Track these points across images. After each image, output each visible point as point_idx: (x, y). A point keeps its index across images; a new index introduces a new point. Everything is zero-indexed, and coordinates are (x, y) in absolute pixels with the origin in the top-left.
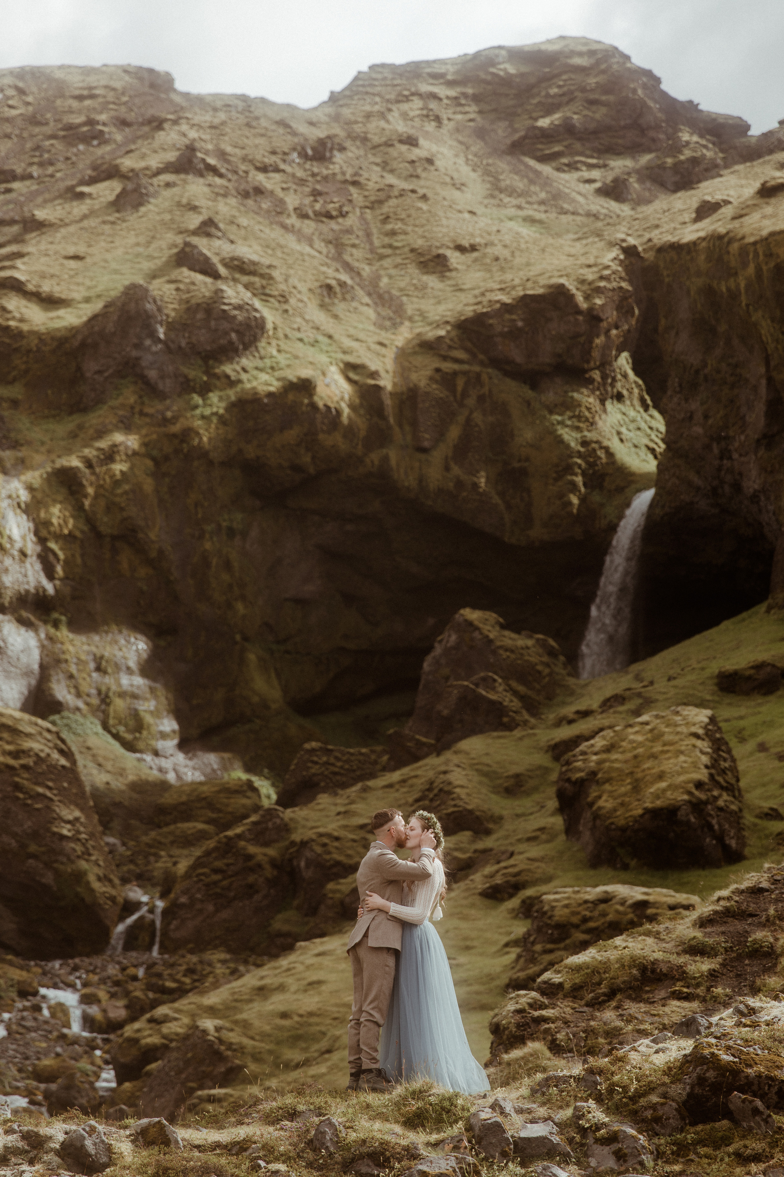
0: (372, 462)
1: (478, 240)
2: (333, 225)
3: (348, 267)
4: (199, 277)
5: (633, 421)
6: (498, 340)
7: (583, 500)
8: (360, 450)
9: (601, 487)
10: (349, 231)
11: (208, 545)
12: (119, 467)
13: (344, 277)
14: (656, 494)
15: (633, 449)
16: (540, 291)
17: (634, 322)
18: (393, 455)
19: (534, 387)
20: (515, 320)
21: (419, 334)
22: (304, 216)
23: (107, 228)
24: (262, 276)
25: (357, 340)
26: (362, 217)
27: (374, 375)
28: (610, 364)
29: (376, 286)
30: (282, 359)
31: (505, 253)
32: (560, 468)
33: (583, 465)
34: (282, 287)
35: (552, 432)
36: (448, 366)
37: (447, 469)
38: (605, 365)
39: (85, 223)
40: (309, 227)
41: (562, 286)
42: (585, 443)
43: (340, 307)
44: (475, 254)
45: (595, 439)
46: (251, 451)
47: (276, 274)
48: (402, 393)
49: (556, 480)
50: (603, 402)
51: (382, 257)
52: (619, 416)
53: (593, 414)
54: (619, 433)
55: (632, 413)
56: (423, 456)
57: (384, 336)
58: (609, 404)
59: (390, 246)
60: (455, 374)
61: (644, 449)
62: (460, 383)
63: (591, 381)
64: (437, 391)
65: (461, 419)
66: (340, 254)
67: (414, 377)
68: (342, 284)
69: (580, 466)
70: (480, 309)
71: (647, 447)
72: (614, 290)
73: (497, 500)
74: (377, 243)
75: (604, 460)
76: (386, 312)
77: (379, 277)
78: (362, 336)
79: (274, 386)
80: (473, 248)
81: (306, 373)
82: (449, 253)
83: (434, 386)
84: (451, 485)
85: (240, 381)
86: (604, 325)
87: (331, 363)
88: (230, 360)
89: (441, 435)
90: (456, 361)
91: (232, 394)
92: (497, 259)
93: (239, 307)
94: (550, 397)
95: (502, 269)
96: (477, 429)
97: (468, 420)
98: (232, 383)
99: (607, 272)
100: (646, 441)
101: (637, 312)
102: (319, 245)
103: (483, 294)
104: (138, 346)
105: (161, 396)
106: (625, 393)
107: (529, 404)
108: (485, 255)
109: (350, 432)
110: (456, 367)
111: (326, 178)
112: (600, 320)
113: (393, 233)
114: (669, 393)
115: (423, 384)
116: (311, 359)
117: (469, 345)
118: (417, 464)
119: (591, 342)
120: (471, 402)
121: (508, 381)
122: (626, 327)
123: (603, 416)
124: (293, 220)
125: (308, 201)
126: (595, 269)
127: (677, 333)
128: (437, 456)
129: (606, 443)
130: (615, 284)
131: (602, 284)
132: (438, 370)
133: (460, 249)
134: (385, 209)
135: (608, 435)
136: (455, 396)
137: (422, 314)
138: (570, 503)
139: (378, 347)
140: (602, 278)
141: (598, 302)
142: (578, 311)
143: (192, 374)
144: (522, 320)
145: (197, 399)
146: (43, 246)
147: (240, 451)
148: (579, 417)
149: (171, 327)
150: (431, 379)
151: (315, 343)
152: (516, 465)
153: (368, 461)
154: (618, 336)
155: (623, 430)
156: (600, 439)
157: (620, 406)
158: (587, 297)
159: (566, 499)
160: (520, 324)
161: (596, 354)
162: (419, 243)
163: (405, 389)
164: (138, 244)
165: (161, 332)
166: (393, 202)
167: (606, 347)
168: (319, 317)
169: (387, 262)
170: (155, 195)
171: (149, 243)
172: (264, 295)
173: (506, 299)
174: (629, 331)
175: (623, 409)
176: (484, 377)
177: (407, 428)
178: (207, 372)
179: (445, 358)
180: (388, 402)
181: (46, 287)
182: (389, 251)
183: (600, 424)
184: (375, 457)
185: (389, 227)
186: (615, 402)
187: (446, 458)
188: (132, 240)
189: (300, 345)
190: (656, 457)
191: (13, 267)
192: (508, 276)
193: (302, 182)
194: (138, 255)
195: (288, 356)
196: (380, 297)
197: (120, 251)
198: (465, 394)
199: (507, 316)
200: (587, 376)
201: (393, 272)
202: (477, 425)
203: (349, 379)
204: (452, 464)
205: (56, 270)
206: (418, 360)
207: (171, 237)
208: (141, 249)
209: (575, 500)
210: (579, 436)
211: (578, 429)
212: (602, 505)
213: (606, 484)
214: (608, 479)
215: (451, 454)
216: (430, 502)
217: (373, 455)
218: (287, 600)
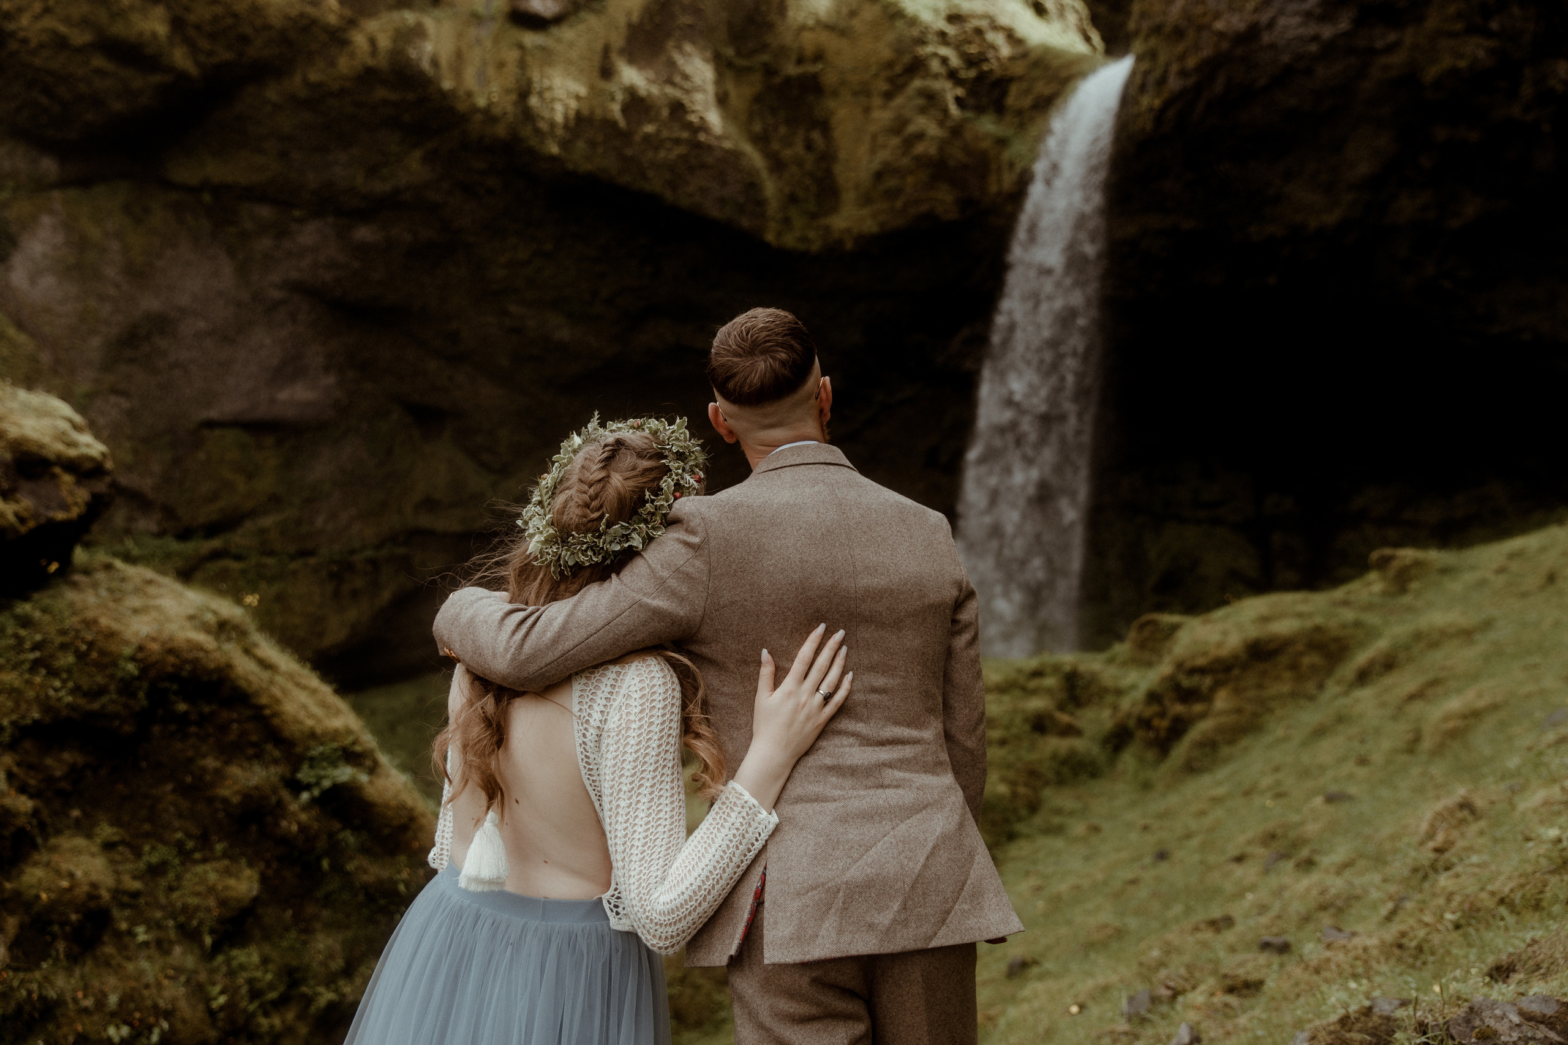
0: (372, 42)
7: (952, 129)
14: (1139, 60)
32: (898, 69)
33: (955, 61)
37: (607, 72)
45: (979, 14)
49: (888, 96)
56: (530, 39)
69: (944, 61)
75: (1005, 51)
84: (616, 109)
152: (791, 69)
153: (359, 39)
156: (992, 13)
184: (378, 31)
187: (606, 51)
204: (620, 63)
212: (1002, 142)
213: (1011, 100)
214: (1014, 89)
215: (618, 40)
216: (555, 149)
217: (372, 25)
218: (210, 424)
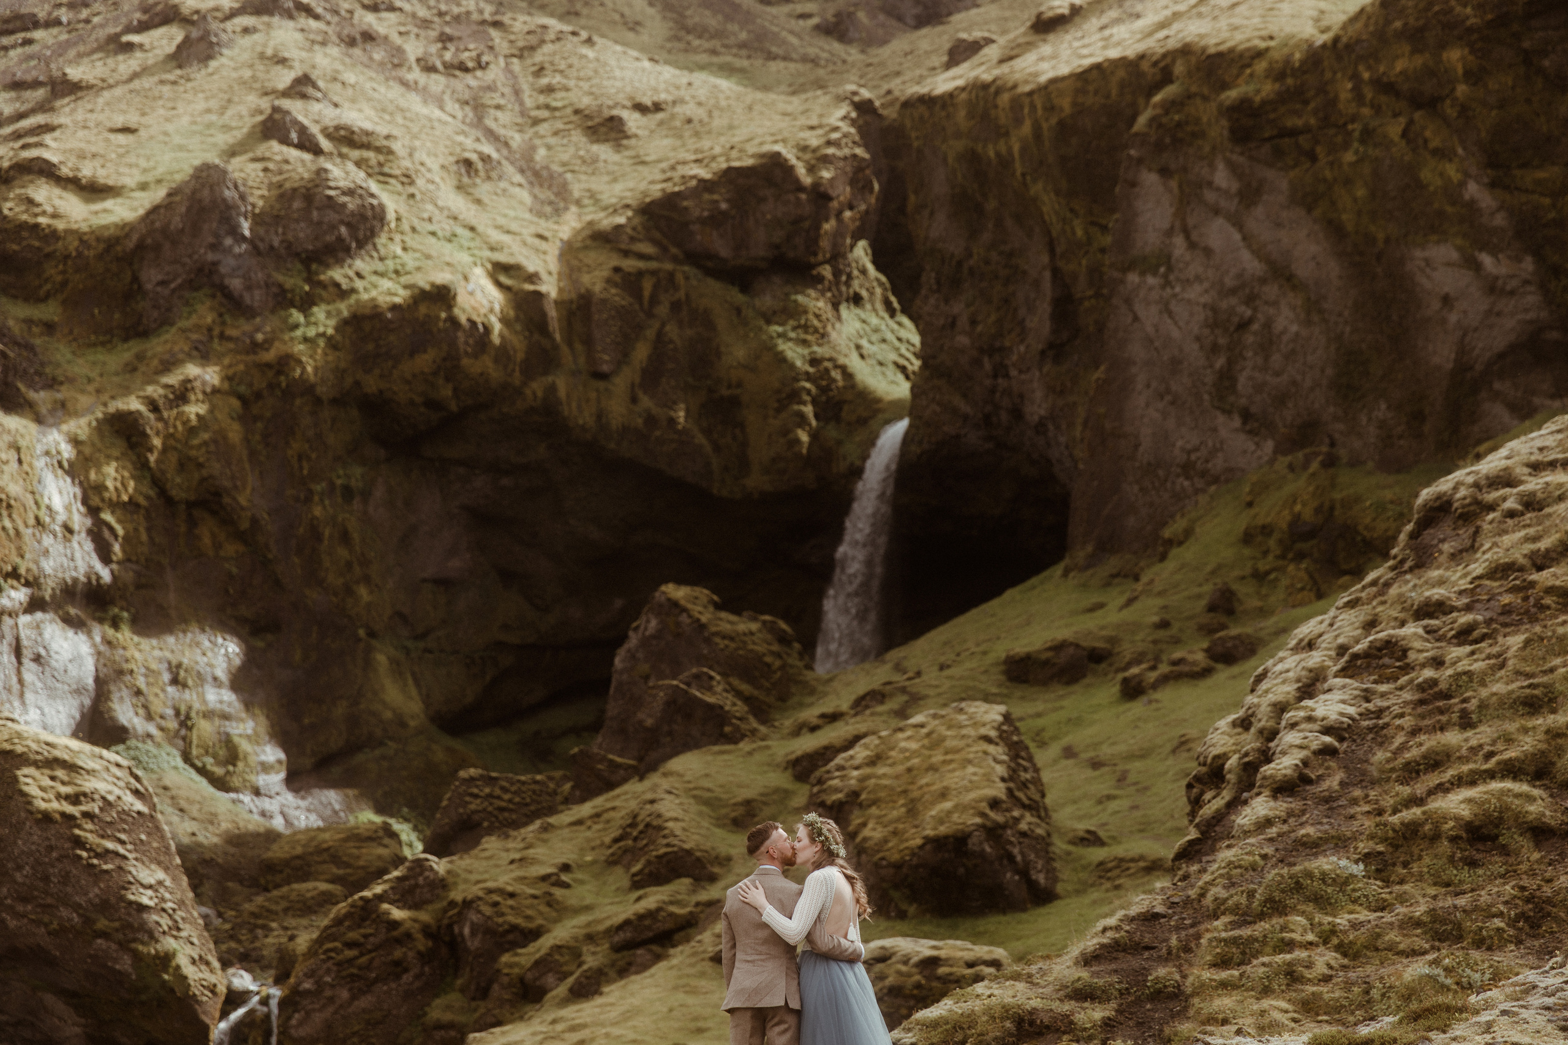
0: (534, 393)
1: (663, 96)
2: (470, 80)
3: (492, 135)
4: (294, 153)
5: (876, 330)
6: (695, 228)
7: (814, 436)
8: (517, 379)
9: (837, 419)
10: (491, 88)
11: (317, 511)
12: (192, 411)
13: (488, 149)
14: (911, 426)
15: (878, 368)
16: (749, 162)
17: (873, 200)
18: (562, 383)
19: (745, 289)
20: (717, 202)
21: (590, 223)
22: (430, 69)
23: (166, 89)
24: (378, 150)
25: (508, 232)
26: (508, 69)
27: (533, 278)
28: (844, 256)
29: (530, 159)
30: (409, 260)
31: (699, 113)
32: (783, 396)
33: (814, 390)
34: (406, 163)
35: (770, 348)
36: (630, 264)
37: (634, 400)
38: (837, 257)
39: (136, 84)
40: (437, 83)
41: (778, 154)
42: (814, 361)
43: (484, 189)
44: (660, 116)
45: (827, 356)
46: (371, 384)
47: (396, 146)
48: (571, 302)
49: (778, 411)
50: (836, 306)
51: (536, 122)
52: (858, 325)
53: (825, 322)
54: (858, 347)
55: (874, 321)
56: (601, 385)
57: (544, 226)
58: (843, 310)
59: (547, 107)
60: (640, 274)
61: (891, 367)
62: (647, 286)
63: (820, 279)
64: (617, 297)
65: (650, 333)
66: (480, 119)
67: (586, 279)
68: (486, 159)
69: (809, 392)
70: (670, 188)
71: (896, 364)
72: (845, 158)
73: (700, 439)
74: (529, 103)
75: (841, 384)
76: (546, 194)
77: (533, 149)
78: (514, 226)
79: (401, 296)
80: (657, 107)
81: (442, 277)
82: (625, 114)
83: (613, 291)
84: (640, 421)
85: (353, 291)
86: (835, 204)
87: (475, 264)
88: (340, 262)
89: (624, 357)
90: (641, 256)
91: (344, 308)
92: (689, 121)
93: (350, 192)
94: (766, 301)
95: (697, 134)
96: (671, 346)
97: (660, 335)
98: (343, 294)
99: (835, 136)
100: (893, 356)
101: (876, 186)
102: (452, 106)
103: (673, 168)
104: (214, 247)
105: (249, 313)
106: (864, 293)
107: (738, 311)
108: (673, 117)
109: (503, 354)
110: (641, 264)
111: (457, 19)
112: (829, 198)
113: (550, 90)
114: (924, 292)
115: (597, 288)
116: (448, 259)
117: (657, 235)
118: (593, 395)
119: (817, 227)
120: (663, 310)
121: (711, 282)
122: (863, 207)
123: (838, 325)
124: (416, 75)
125: (434, 48)
126: (820, 132)
127: (932, 213)
128: (621, 383)
129: (842, 360)
130: (847, 151)
131: (831, 151)
132: (617, 270)
133: (640, 108)
134: (539, 57)
135: (845, 350)
136: (641, 304)
137: (593, 195)
138: (798, 441)
139: (537, 241)
140: (829, 143)
141: (826, 174)
142: (800, 188)
143: (289, 282)
144: (728, 201)
145: (297, 316)
146: (80, 116)
147: (357, 383)
148: (806, 328)
149: (258, 220)
150: (608, 281)
151: (452, 238)
152: (725, 392)
153: (528, 392)
154: (853, 219)
155: (864, 342)
156: (834, 355)
157: (858, 311)
158: (811, 169)
159: (791, 436)
160: (724, 206)
161: (825, 243)
162: (585, 102)
163: (573, 296)
164: (208, 111)
165: (246, 228)
166: (548, 48)
167: (838, 234)
168: (457, 203)
169: (543, 129)
170: (230, 44)
171: (222, 110)
172: (383, 176)
173: (704, 174)
174: (867, 212)
175: (863, 315)
176: (680, 278)
177: (579, 347)
178: (309, 280)
179: (626, 253)
180: (552, 313)
181: (87, 171)
182: (545, 114)
183: (834, 335)
184: (537, 387)
185: (544, 81)
186: (852, 306)
187: (633, 385)
188: (201, 105)
189: (432, 240)
190: (907, 378)
191: (39, 143)
192: (706, 144)
193: (425, 24)
194: (209, 126)
195: (417, 255)
196: (537, 174)
197: (185, 120)
198: (654, 300)
199: (707, 196)
200: (814, 272)
201: (552, 141)
202: (671, 341)
203: (499, 285)
204: (640, 394)
205: (97, 146)
206: (592, 257)
207: (253, 100)
208: (213, 117)
209: (804, 437)
210: (806, 352)
211: (805, 343)
212: (839, 443)
213: (843, 414)
214: (846, 408)
215: (637, 380)
216: (612, 446)
217: (535, 385)
218: (424, 580)
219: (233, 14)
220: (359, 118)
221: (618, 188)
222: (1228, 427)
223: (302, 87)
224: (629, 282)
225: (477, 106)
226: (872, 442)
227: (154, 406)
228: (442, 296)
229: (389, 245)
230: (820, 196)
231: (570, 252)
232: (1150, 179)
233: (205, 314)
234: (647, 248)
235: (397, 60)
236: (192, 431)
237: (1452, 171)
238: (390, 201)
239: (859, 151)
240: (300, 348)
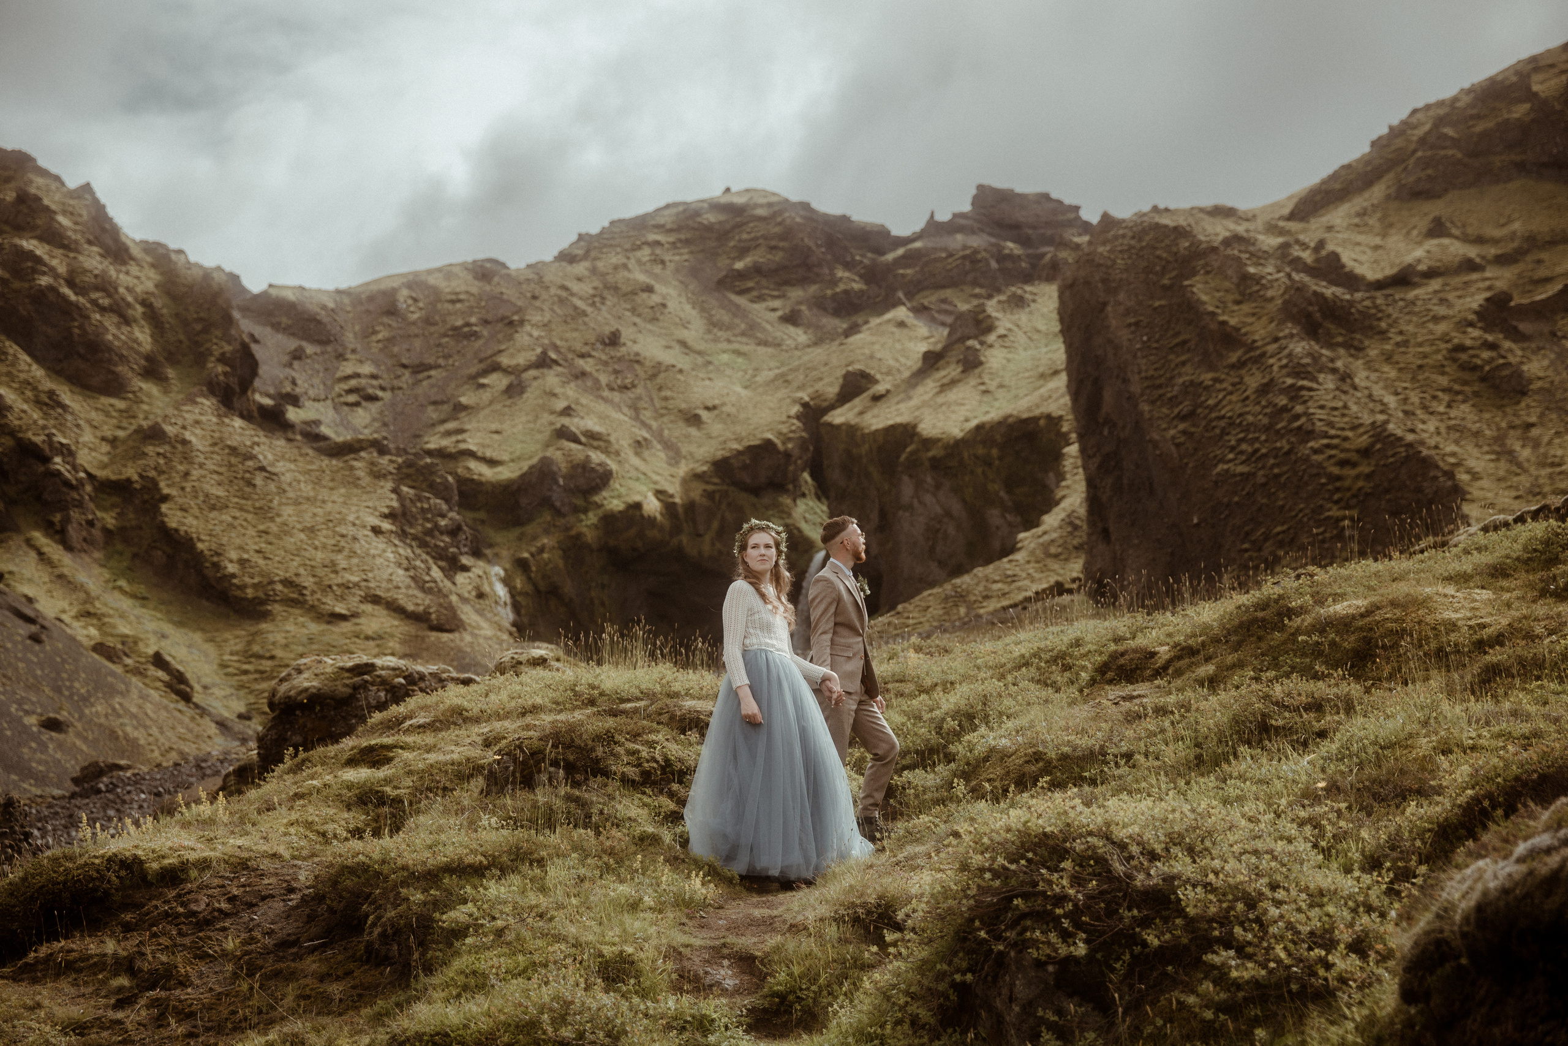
1: (717, 402)
2: (630, 394)
3: (644, 424)
4: (573, 445)
5: (812, 509)
6: (736, 471)
8: (667, 538)
9: (797, 550)
10: (639, 398)
11: (593, 594)
12: (546, 556)
13: (647, 435)
15: (811, 526)
16: (757, 442)
17: (810, 456)
18: (684, 539)
19: (758, 496)
20: (745, 460)
21: (692, 469)
22: (612, 389)
24: (605, 441)
25: (659, 475)
26: (645, 387)
27: (672, 496)
28: (798, 478)
29: (663, 437)
30: (623, 490)
31: (733, 410)
34: (616, 447)
36: (710, 488)
38: (795, 480)
39: (493, 407)
40: (616, 396)
41: (769, 438)
43: (646, 454)
44: (716, 412)
46: (612, 543)
47: (611, 438)
48: (687, 505)
50: (794, 501)
51: (662, 415)
52: (804, 507)
53: (790, 509)
54: (804, 518)
55: (811, 503)
57: (673, 470)
58: (798, 502)
59: (666, 408)
60: (714, 492)
62: (717, 496)
63: (788, 489)
64: (705, 502)
66: (638, 416)
67: (692, 495)
68: (645, 439)
70: (725, 453)
72: (798, 438)
74: (657, 405)
76: (671, 454)
77: (662, 430)
78: (661, 472)
79: (622, 507)
80: (714, 408)
81: (637, 498)
82: (700, 412)
83: (703, 499)
85: (603, 505)
86: (794, 458)
87: (648, 491)
88: (597, 494)
89: (709, 527)
90: (714, 484)
91: (600, 512)
92: (729, 415)
93: (600, 465)
94: (766, 500)
95: (733, 424)
98: (599, 506)
102: (625, 410)
103: (725, 442)
104: (550, 490)
105: (564, 516)
106: (807, 492)
108: (722, 413)
109: (661, 528)
110: (714, 487)
111: (619, 360)
112: (792, 456)
113: (666, 399)
114: (831, 500)
115: (697, 498)
116: (637, 489)
117: (721, 475)
118: (697, 544)
119: (787, 469)
120: (725, 507)
121: (743, 494)
122: (806, 457)
123: (796, 509)
124: (606, 393)
125: (612, 378)
126: (786, 425)
127: (833, 469)
128: (707, 538)
129: (798, 526)
130: (798, 435)
131: (791, 435)
132: (704, 490)
133: (707, 408)
134: (659, 380)
135: (799, 521)
136: (715, 505)
137: (691, 454)
139: (670, 478)
140: (791, 431)
141: (790, 446)
142: (779, 452)
143: (580, 504)
144: (750, 460)
145: (583, 517)
146: (474, 424)
147: (606, 543)
148: (783, 512)
149: (565, 478)
150: (701, 495)
151: (638, 479)
154: (801, 463)
155: (807, 516)
157: (804, 501)
158: (784, 443)
160: (748, 462)
161: (790, 474)
162: (683, 406)
163: (688, 503)
164: (529, 422)
165: (561, 481)
166: (662, 375)
167: (796, 470)
168: (635, 461)
169: (665, 419)
170: (530, 385)
171: (536, 421)
172: (606, 452)
173: (739, 447)
174: (807, 459)
175: (806, 503)
176: (729, 492)
177: (691, 524)
178: (586, 500)
179: (708, 483)
180: (680, 510)
181: (487, 453)
182: (665, 411)
183: (794, 514)
185: (663, 394)
186: (801, 499)
188: (524, 419)
189: (631, 481)
191: (464, 441)
192: (738, 428)
194: (532, 430)
195: (626, 488)
196: (666, 444)
197: (520, 427)
198: (721, 503)
199: (740, 458)
200: (786, 487)
201: (670, 426)
202: (729, 520)
203: (658, 500)
205: (487, 442)
206: (693, 485)
207: (548, 417)
208: (533, 425)
219: (527, 368)
220: (592, 424)
221: (702, 450)
222: (934, 566)
223: (567, 411)
224: (709, 495)
225: (635, 408)
226: (810, 560)
227: (532, 555)
228: (638, 506)
229: (615, 484)
230: (787, 455)
231: (685, 482)
232: (906, 478)
233: (548, 517)
234: (716, 480)
235: (597, 386)
236: (546, 564)
237: (996, 487)
238: (613, 466)
239: (804, 434)
240: (584, 530)
